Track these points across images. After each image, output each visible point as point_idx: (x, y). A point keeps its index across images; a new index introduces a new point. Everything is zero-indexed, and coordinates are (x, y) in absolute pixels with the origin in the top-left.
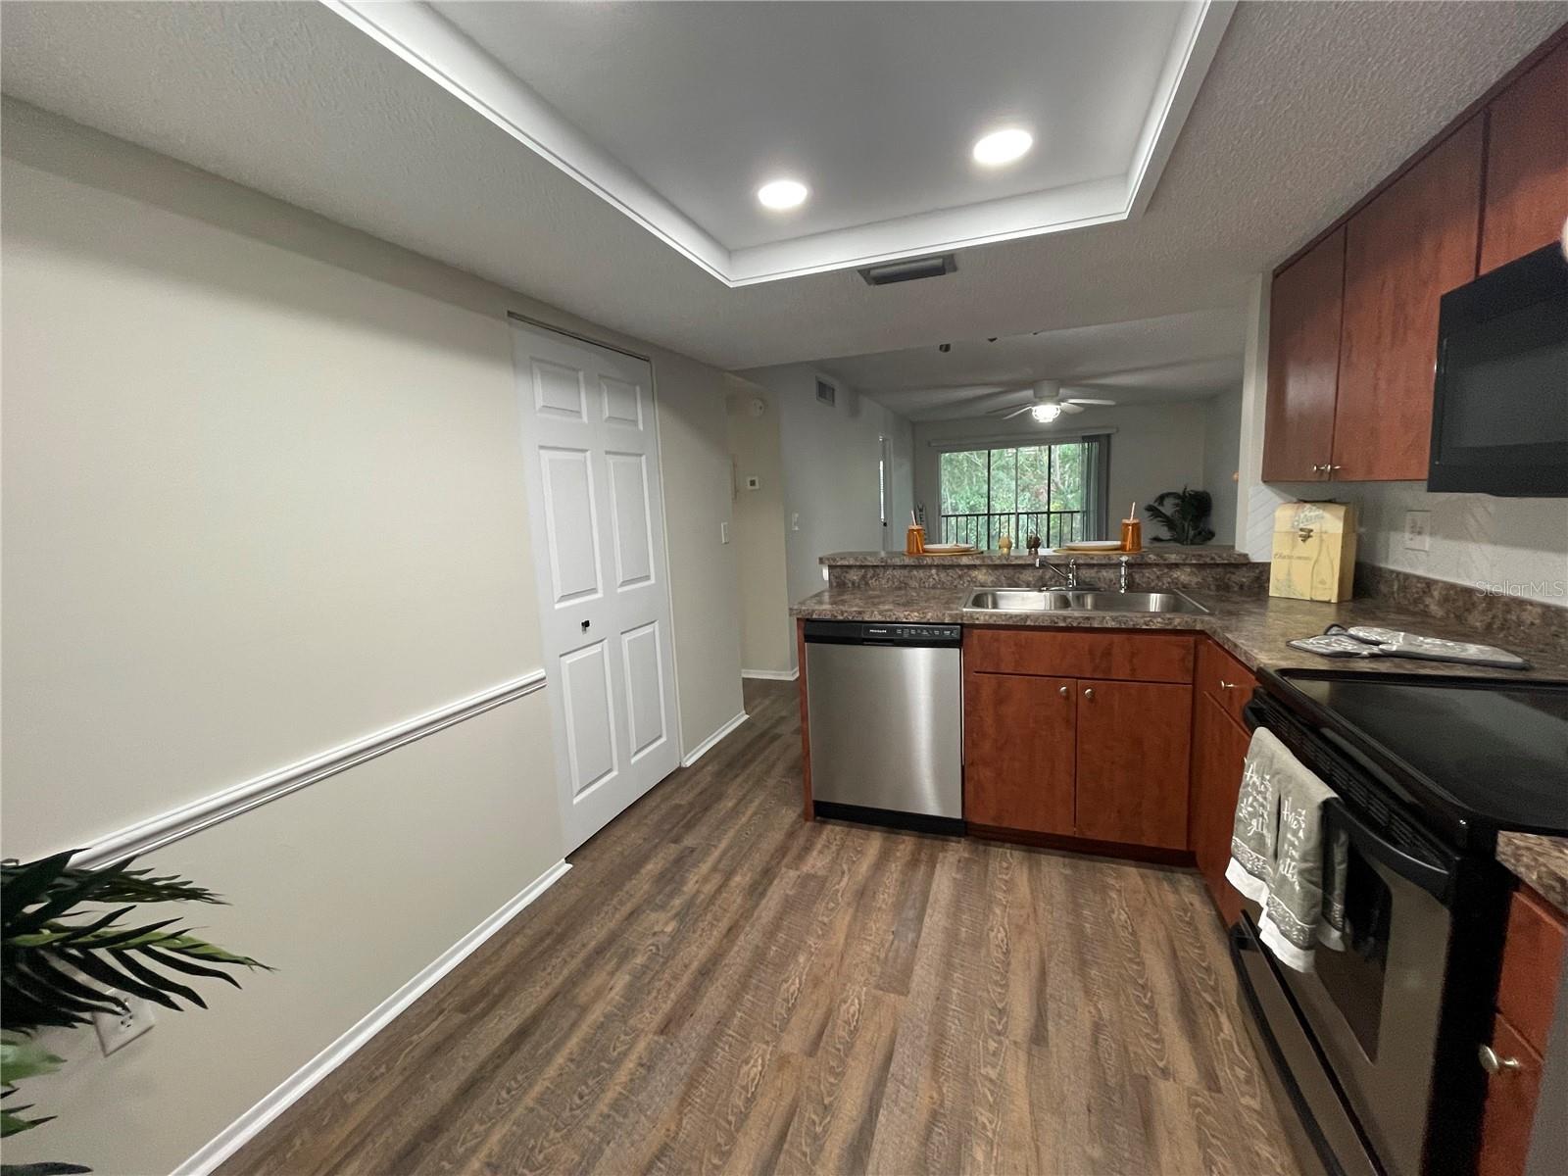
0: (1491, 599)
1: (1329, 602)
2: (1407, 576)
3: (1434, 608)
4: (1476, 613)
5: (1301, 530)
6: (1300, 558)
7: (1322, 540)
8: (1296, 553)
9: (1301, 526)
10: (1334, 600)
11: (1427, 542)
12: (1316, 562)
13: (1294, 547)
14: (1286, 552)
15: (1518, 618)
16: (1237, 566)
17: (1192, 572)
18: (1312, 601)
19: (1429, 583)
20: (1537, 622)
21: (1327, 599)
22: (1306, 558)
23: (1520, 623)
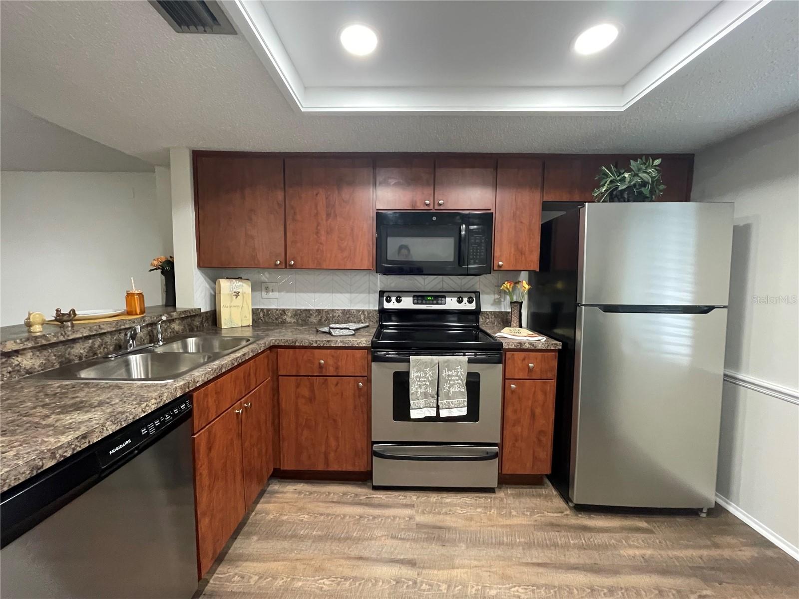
0: (319, 311)
1: (249, 326)
2: (268, 310)
3: (288, 320)
4: (312, 317)
5: (234, 292)
6: (235, 306)
7: (243, 297)
8: (233, 304)
9: (235, 290)
10: (251, 325)
11: (276, 294)
12: (242, 306)
13: (231, 301)
14: (228, 305)
15: (333, 315)
16: (194, 316)
17: (179, 323)
18: (242, 327)
19: (284, 311)
20: (341, 315)
21: (247, 325)
22: (238, 306)
23: (333, 317)
